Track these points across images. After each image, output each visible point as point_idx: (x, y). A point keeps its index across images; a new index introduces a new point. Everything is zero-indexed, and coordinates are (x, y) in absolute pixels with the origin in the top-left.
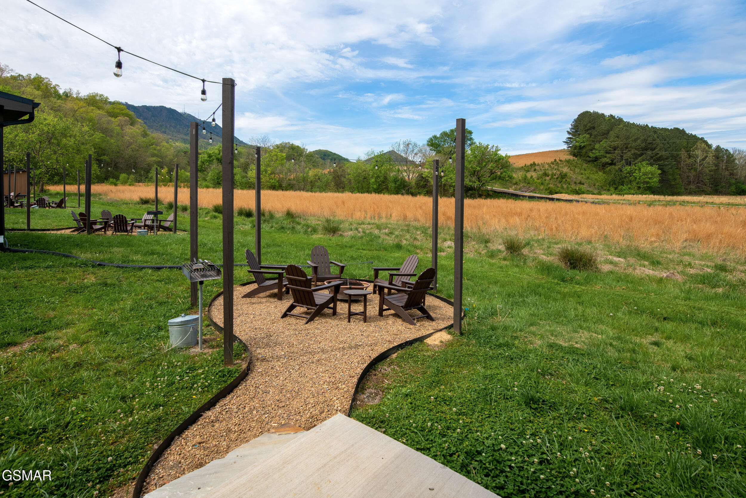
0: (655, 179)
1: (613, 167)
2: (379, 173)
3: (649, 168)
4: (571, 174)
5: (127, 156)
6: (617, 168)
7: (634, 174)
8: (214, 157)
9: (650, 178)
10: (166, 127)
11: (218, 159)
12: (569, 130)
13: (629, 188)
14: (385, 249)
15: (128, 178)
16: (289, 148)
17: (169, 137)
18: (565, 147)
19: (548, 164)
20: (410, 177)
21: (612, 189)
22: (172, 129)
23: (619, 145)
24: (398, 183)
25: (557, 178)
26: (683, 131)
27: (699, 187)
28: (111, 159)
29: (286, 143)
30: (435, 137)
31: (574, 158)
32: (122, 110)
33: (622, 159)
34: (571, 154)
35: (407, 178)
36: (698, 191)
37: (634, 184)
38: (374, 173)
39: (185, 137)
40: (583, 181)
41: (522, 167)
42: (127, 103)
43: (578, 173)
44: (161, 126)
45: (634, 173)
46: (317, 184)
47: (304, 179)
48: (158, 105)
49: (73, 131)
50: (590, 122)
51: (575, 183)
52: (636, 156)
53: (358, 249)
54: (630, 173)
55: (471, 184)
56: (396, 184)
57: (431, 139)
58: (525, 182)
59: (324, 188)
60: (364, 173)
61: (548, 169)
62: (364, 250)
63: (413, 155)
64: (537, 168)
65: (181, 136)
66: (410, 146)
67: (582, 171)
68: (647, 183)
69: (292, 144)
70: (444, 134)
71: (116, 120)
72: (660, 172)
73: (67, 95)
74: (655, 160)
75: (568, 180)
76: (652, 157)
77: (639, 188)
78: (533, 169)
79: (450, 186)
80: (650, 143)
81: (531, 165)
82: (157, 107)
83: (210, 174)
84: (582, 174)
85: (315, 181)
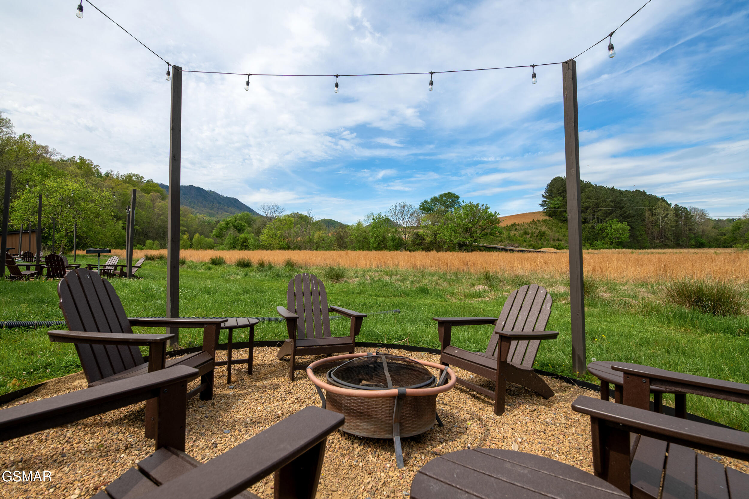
0: (625, 235)
1: (586, 225)
2: (378, 233)
3: (620, 224)
4: (548, 232)
5: (157, 226)
6: (590, 225)
7: (606, 231)
8: (231, 224)
9: (621, 234)
10: (195, 203)
11: (234, 226)
12: (544, 194)
13: (603, 243)
14: (408, 295)
15: (153, 244)
16: (298, 217)
17: (197, 211)
18: (541, 209)
19: (527, 224)
20: (407, 236)
21: (587, 244)
22: (200, 204)
23: (591, 205)
24: (395, 242)
25: (537, 236)
26: (644, 192)
27: (662, 242)
28: (143, 229)
29: (296, 214)
30: (426, 202)
31: (550, 218)
32: (155, 187)
33: (594, 218)
34: (546, 215)
35: (403, 237)
36: (662, 245)
37: (607, 239)
38: (374, 233)
39: (210, 211)
40: (561, 238)
41: (504, 227)
42: (162, 184)
43: (555, 231)
44: (190, 202)
45: (606, 229)
46: (322, 245)
47: (310, 241)
48: (188, 185)
49: (93, 197)
50: (562, 186)
51: (554, 240)
52: (607, 214)
53: (371, 295)
54: (603, 230)
55: (464, 240)
56: (394, 242)
57: (423, 204)
58: (510, 240)
59: (329, 247)
60: (364, 234)
61: (527, 229)
62: (378, 296)
63: (409, 215)
64: (518, 227)
65: (207, 210)
66: (406, 208)
67: (558, 230)
68: (618, 238)
69: (301, 214)
70: (434, 199)
71: (149, 195)
72: (629, 228)
73: (108, 176)
74: (624, 217)
75: (547, 237)
76: (621, 215)
77: (612, 243)
78: (514, 229)
79: (445, 243)
80: (618, 203)
81: (512, 225)
82: (188, 186)
83: (227, 239)
84: (559, 232)
85: (320, 242)
